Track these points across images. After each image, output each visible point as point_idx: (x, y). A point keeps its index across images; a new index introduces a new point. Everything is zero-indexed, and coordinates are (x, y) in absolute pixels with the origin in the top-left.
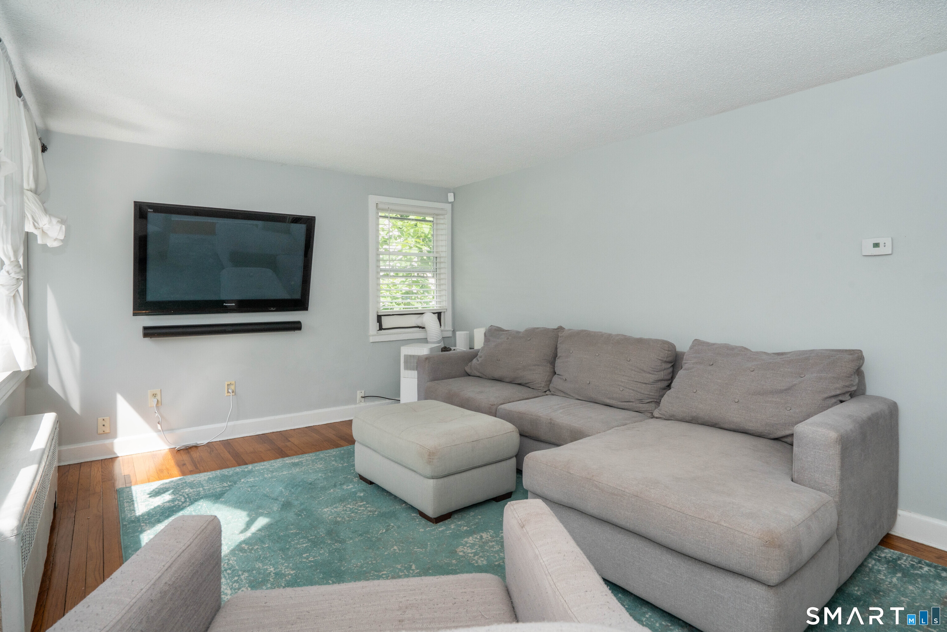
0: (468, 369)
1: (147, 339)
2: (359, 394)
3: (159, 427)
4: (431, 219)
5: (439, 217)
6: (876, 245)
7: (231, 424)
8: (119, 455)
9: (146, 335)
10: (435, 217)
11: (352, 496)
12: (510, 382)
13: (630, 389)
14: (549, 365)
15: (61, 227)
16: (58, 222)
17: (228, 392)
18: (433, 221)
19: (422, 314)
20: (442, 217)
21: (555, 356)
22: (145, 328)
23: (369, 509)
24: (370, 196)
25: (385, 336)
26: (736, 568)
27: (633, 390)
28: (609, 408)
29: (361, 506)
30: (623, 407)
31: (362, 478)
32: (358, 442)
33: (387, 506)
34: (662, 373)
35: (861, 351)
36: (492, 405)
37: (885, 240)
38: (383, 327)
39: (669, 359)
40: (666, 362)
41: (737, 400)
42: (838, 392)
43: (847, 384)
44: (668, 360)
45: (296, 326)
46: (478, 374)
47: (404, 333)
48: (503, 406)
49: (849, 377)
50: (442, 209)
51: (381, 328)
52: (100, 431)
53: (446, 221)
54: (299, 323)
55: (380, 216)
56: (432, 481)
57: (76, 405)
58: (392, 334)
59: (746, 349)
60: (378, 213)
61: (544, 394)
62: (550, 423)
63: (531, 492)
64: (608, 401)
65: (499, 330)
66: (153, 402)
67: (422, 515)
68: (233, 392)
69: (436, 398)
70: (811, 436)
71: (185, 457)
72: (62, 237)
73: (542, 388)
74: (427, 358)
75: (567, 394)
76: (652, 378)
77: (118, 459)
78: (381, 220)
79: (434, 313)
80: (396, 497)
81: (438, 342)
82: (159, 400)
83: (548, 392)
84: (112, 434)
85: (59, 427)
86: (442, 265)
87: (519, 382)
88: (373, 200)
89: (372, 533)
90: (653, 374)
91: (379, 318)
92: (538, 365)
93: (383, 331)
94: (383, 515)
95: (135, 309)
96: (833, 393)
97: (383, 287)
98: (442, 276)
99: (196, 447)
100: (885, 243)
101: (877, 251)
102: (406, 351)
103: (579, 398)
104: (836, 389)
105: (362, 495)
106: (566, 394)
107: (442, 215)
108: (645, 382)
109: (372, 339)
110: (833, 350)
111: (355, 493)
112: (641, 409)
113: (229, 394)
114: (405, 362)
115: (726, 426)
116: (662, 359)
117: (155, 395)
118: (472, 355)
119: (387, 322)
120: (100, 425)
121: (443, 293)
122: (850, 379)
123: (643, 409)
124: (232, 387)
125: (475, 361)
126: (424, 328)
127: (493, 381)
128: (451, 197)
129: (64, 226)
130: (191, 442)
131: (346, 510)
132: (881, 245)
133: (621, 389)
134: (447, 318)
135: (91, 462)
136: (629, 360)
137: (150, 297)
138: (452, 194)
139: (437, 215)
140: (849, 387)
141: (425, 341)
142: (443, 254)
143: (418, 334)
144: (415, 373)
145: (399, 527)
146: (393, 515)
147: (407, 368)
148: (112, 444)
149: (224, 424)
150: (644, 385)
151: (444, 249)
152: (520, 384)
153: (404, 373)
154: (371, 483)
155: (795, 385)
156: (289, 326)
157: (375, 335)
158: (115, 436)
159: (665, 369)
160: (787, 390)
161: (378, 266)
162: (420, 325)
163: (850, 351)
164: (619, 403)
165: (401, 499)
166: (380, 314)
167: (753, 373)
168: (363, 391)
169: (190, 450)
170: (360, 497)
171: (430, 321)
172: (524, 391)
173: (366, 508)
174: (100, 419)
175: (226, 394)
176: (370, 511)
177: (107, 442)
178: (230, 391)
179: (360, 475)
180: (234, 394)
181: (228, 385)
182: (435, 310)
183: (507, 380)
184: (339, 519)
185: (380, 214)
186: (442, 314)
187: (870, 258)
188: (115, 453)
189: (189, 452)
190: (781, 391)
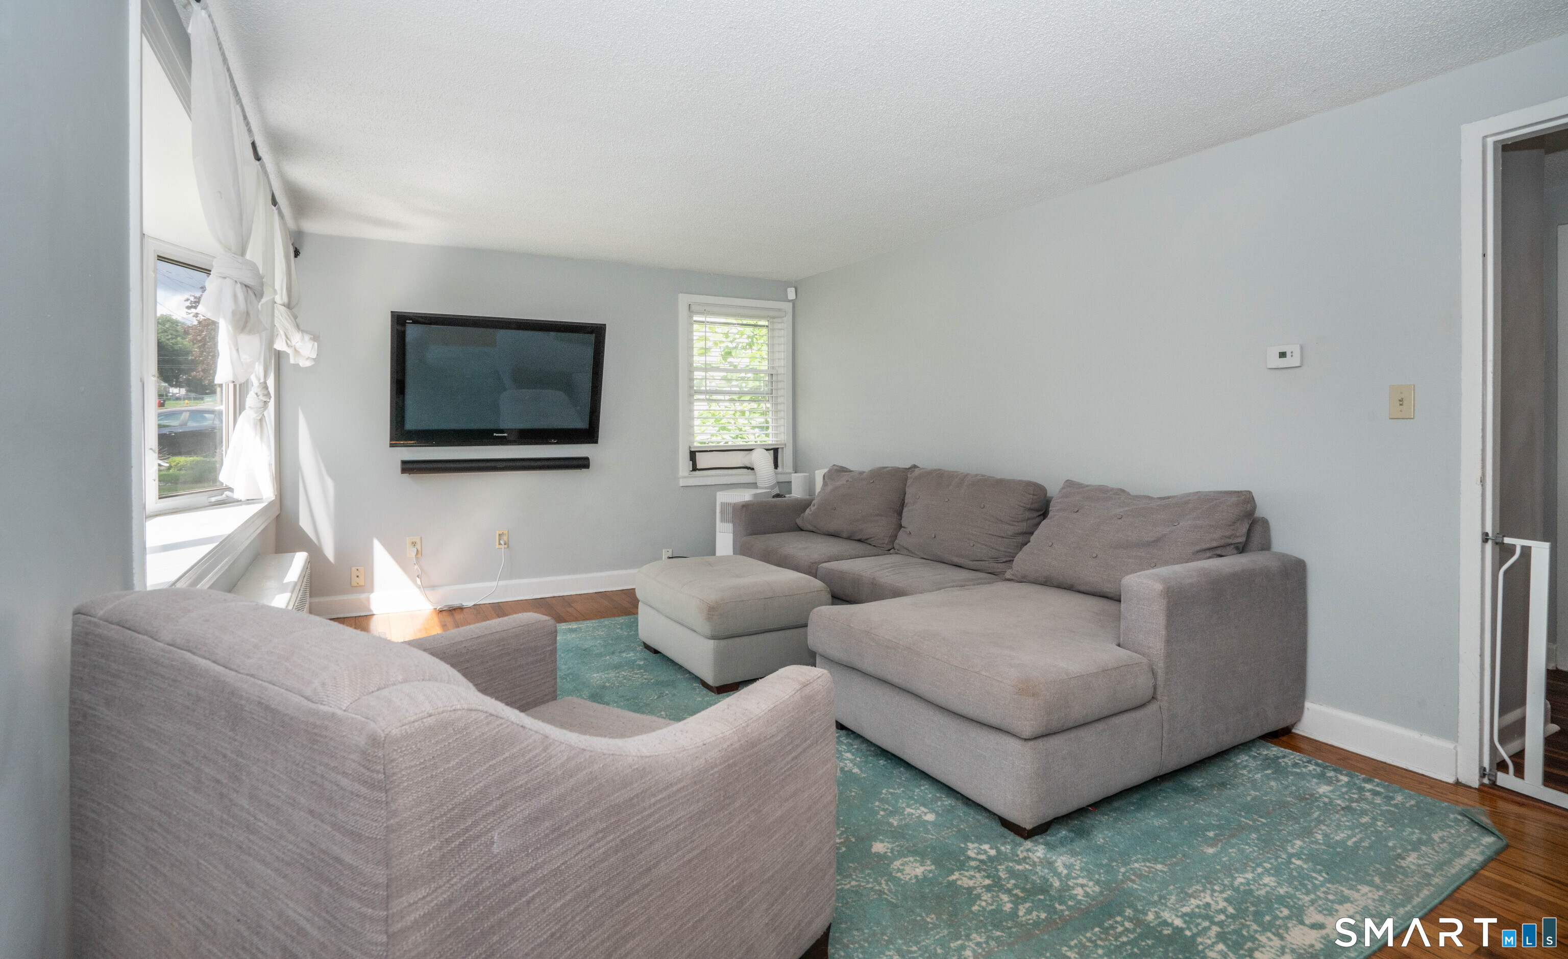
0: (799, 521)
1: (406, 475)
2: (666, 553)
3: (419, 581)
4: (766, 323)
5: (775, 320)
6: (1283, 355)
7: (501, 583)
8: (375, 612)
9: (404, 470)
10: (772, 320)
11: (631, 664)
12: (849, 538)
13: (983, 544)
14: (896, 515)
15: (313, 345)
16: (311, 338)
17: (500, 544)
18: (767, 326)
19: (751, 450)
20: (780, 320)
21: (902, 504)
22: (404, 463)
23: (645, 677)
24: (680, 295)
25: (700, 479)
26: (993, 721)
27: (986, 545)
28: (958, 569)
29: (637, 674)
30: (974, 568)
31: (647, 647)
32: (644, 603)
33: (666, 675)
34: (1025, 524)
35: (1250, 492)
36: (813, 563)
37: (1291, 347)
38: (698, 467)
39: (1036, 506)
40: (1030, 510)
41: (1094, 555)
42: (1214, 544)
43: (1228, 534)
44: (1033, 506)
45: (582, 463)
46: (811, 528)
47: (725, 475)
48: (824, 565)
49: (1230, 525)
50: (780, 310)
51: (695, 468)
52: (354, 584)
53: (786, 324)
54: (587, 459)
55: (695, 321)
56: (712, 641)
57: (329, 552)
58: (707, 476)
59: (1123, 491)
60: (691, 317)
61: (886, 552)
62: (872, 583)
63: (821, 655)
64: (956, 560)
65: (842, 470)
66: (412, 552)
67: (705, 684)
68: (505, 544)
69: (751, 556)
70: (1135, 589)
71: (449, 620)
72: (314, 356)
73: (884, 545)
74: (745, 506)
75: (912, 553)
76: (1010, 530)
77: (375, 617)
78: (696, 327)
79: (767, 450)
80: (681, 667)
81: (772, 487)
82: (419, 549)
83: (892, 551)
84: (368, 587)
85: (311, 569)
86: (780, 385)
87: (859, 538)
88: (684, 300)
89: (641, 699)
90: (1012, 525)
91: (693, 455)
92: (882, 516)
93: (697, 473)
94: (659, 683)
95: (391, 439)
96: (1208, 546)
97: (696, 414)
98: (780, 400)
99: (461, 609)
100: (1292, 352)
101: (1283, 362)
102: (724, 497)
103: (925, 557)
104: (1212, 540)
105: (642, 663)
106: (910, 553)
107: (781, 317)
108: (1002, 535)
109: (682, 483)
110: (1221, 492)
111: (635, 661)
112: (995, 570)
113: (500, 546)
114: (722, 512)
115: (1082, 588)
116: (1024, 505)
117: (414, 544)
118: (804, 505)
119: (703, 460)
120: (354, 577)
121: (782, 422)
122: (1232, 528)
123: (999, 570)
124: (505, 538)
125: (808, 511)
126: (753, 469)
127: (828, 537)
128: (791, 294)
129: (316, 344)
130: (456, 603)
131: (618, 677)
132: (1288, 355)
133: (972, 545)
134: (786, 457)
135: (344, 618)
136: (982, 506)
137: (409, 426)
138: (793, 289)
139: (774, 318)
140: (1230, 538)
141: (754, 485)
142: (782, 371)
143: (744, 477)
144: (730, 526)
145: (674, 695)
146: (671, 684)
147: (723, 520)
148: (368, 599)
149: (494, 584)
150: (1000, 539)
151: (782, 363)
152: (860, 540)
153: (719, 525)
154: (656, 652)
155: (1165, 535)
156: (575, 462)
157: (686, 477)
158: (372, 591)
159: (1029, 519)
160: (1156, 541)
161: (691, 387)
162: (749, 465)
163: (1235, 492)
164: (970, 562)
165: (686, 670)
166: (692, 450)
167: (1120, 521)
168: (670, 551)
169: (453, 612)
170: (639, 665)
171: (762, 461)
172: (860, 547)
173: (643, 675)
174: (354, 569)
175: (497, 546)
176: (646, 679)
177: (363, 596)
178: (502, 542)
179: (645, 644)
180: (506, 546)
181: (500, 535)
182: (769, 445)
183: (844, 535)
184: (607, 684)
185: (696, 318)
186: (780, 451)
187: (1277, 371)
188: (370, 610)
189: (452, 614)
190: (1149, 544)
